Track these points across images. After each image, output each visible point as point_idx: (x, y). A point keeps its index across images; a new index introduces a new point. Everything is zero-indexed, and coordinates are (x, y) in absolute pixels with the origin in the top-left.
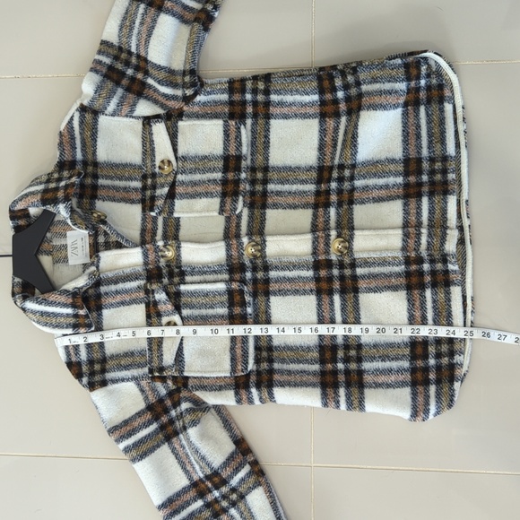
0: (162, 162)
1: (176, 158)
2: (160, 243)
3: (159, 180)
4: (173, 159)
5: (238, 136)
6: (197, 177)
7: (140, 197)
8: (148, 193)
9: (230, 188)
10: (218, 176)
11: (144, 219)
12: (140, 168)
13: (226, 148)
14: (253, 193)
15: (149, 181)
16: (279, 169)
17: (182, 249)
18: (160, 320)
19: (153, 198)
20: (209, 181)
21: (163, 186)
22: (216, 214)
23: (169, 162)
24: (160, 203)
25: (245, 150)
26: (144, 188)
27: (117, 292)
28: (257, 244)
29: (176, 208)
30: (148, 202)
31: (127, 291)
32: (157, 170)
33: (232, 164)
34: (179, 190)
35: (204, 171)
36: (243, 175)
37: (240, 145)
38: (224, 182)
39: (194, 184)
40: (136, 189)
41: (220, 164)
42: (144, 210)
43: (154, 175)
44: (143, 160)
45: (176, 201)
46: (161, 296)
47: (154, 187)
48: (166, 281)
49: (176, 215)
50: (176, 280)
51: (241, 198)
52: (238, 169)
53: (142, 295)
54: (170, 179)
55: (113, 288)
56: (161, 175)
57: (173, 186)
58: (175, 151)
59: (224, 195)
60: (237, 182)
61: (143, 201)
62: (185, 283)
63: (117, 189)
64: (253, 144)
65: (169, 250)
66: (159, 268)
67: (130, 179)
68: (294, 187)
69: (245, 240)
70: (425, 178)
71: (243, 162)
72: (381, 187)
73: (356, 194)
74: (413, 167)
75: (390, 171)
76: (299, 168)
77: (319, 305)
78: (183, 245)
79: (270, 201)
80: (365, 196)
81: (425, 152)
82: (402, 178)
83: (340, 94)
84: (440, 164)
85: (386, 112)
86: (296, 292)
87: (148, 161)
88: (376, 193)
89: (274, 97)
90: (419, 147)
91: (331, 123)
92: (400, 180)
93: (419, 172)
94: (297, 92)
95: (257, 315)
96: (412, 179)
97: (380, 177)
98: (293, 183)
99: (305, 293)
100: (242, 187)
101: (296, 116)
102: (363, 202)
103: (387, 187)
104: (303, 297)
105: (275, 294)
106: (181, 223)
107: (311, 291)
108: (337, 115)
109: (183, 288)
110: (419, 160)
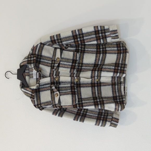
0: (57, 58)
1: (61, 58)
2: (55, 77)
3: (56, 62)
4: (60, 58)
5: (77, 55)
6: (66, 63)
7: (51, 65)
8: (53, 65)
9: (73, 67)
10: (71, 64)
11: (51, 71)
12: (52, 58)
13: (73, 58)
14: (78, 69)
15: (53, 62)
16: (85, 64)
17: (60, 78)
18: (54, 93)
19: (54, 66)
20: (68, 65)
21: (56, 64)
22: (69, 72)
23: (59, 58)
24: (55, 67)
25: (78, 59)
26: (52, 63)
27: (44, 88)
28: (78, 79)
29: (59, 69)
30: (52, 67)
31: (46, 87)
32: (56, 60)
33: (74, 62)
34: (61, 65)
35: (67, 62)
36: (77, 65)
37: (77, 57)
38: (72, 65)
39: (65, 65)
40: (50, 63)
41: (72, 61)
42: (51, 68)
43: (55, 61)
44: (53, 57)
45: (60, 68)
46: (53, 88)
47: (54, 64)
48: (55, 85)
49: (59, 71)
50: (58, 84)
51: (75, 70)
52: (76, 63)
53: (49, 88)
54: (58, 62)
55: (43, 87)
56: (56, 61)
57: (59, 64)
58: (61, 56)
59: (71, 68)
60: (75, 66)
61: (51, 66)
62: (60, 85)
63: (45, 62)
64: (80, 58)
65: (56, 78)
66: (54, 82)
67: (49, 61)
68: (88, 68)
69: (76, 78)
70: (119, 68)
71: (77, 62)
72: (109, 68)
73: (103, 69)
74: (117, 65)
75: (112, 65)
76: (90, 64)
77: (92, 89)
78: (60, 77)
79: (82, 70)
80: (105, 70)
81: (120, 62)
82: (114, 67)
83: (101, 50)
84: (123, 66)
85: (112, 54)
86: (87, 87)
87: (54, 57)
88: (107, 70)
89: (86, 49)
90: (119, 61)
91: (98, 55)
92: (113, 67)
93: (118, 67)
94: (92, 48)
95: (78, 92)
96: (116, 68)
97: (109, 66)
98: (88, 67)
99: (89, 87)
100: (76, 67)
101: (90, 53)
102: (104, 71)
103: (110, 68)
104: (88, 88)
105: (82, 87)
106: (60, 73)
107: (90, 86)
108: (100, 53)
109: (60, 86)
110: (119, 64)
